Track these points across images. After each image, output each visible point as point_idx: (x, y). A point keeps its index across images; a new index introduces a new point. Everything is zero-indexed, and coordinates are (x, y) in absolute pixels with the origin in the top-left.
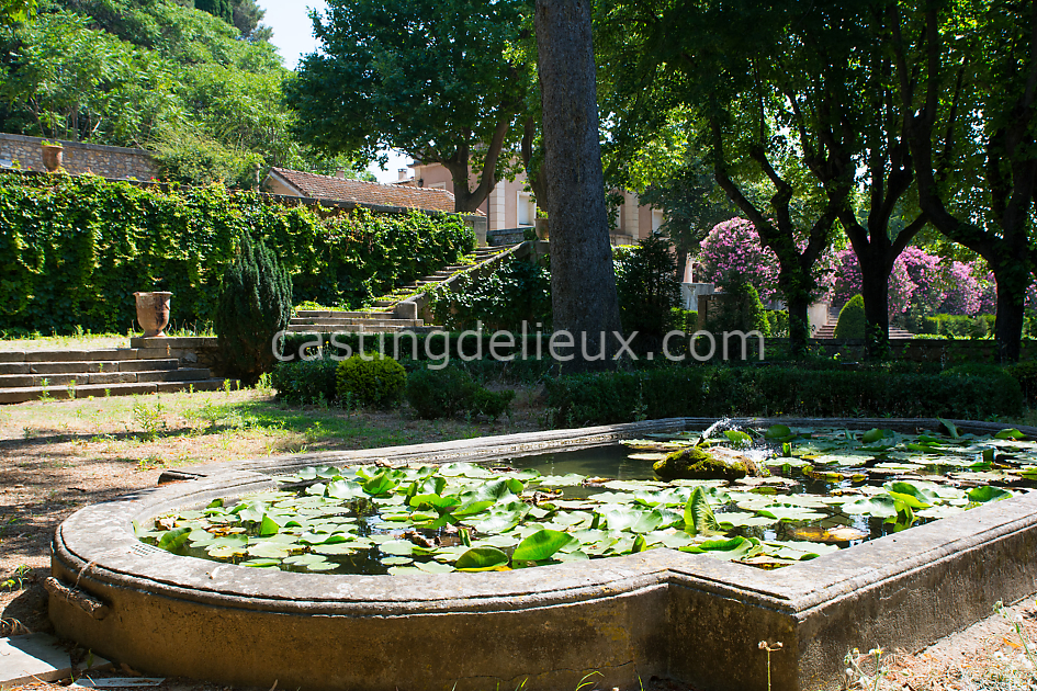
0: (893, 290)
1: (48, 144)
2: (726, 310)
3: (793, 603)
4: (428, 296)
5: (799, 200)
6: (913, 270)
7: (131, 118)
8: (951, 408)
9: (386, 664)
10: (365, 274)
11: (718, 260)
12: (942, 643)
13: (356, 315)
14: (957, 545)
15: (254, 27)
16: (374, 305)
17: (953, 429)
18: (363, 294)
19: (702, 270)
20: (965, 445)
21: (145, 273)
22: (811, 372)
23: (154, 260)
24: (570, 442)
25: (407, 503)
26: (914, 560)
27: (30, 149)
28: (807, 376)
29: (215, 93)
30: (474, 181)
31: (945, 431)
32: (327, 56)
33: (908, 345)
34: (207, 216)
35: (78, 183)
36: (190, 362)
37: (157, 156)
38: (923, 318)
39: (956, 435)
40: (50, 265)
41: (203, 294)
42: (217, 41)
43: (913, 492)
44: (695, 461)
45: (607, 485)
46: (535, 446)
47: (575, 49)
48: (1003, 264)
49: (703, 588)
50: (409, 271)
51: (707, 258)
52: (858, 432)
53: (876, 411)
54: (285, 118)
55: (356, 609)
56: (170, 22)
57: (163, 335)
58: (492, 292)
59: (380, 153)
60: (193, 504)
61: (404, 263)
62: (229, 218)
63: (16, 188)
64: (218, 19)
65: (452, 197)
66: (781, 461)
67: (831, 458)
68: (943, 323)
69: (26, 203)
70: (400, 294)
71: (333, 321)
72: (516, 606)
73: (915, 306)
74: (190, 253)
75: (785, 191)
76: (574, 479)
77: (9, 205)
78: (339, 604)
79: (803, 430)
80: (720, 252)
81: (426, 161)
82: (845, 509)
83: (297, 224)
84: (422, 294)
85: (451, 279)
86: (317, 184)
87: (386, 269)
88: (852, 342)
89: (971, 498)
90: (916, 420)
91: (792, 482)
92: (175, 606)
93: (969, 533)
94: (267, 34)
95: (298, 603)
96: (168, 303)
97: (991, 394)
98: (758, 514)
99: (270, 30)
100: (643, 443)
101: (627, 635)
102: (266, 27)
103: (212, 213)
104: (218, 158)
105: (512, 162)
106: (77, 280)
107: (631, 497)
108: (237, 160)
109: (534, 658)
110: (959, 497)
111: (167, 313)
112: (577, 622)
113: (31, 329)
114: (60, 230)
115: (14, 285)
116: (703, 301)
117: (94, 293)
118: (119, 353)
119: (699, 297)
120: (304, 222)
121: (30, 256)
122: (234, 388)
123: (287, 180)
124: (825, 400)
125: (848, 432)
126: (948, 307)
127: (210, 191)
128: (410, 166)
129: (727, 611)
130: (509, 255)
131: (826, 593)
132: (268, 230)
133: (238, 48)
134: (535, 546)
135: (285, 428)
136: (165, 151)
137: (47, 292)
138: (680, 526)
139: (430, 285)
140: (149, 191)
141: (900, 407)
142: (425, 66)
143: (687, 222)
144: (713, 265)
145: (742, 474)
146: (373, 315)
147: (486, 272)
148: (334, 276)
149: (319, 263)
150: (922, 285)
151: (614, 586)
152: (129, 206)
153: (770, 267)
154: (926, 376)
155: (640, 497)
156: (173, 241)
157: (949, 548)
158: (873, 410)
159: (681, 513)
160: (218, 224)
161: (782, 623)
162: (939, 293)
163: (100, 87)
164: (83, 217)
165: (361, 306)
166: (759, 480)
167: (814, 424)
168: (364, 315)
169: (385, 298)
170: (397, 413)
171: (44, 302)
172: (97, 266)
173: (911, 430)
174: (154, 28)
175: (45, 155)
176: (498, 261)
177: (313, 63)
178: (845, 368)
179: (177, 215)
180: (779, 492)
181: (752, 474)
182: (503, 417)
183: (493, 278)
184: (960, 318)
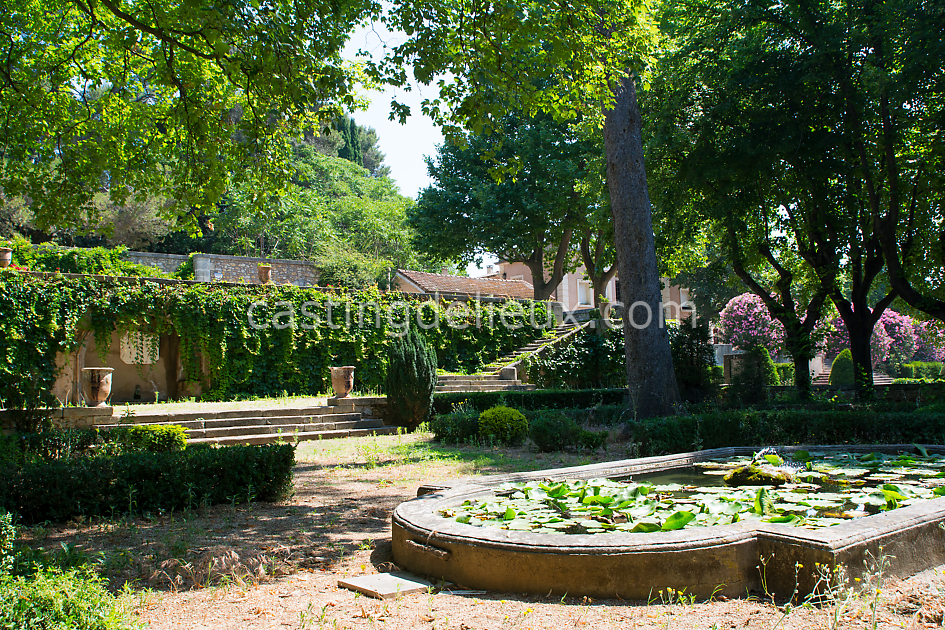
0: (874, 344)
1: (262, 265)
2: (748, 367)
3: (830, 545)
4: (524, 362)
5: (797, 285)
6: (890, 328)
7: (299, 238)
8: (924, 436)
9: (610, 580)
10: (477, 348)
11: (734, 326)
12: (919, 575)
13: (472, 378)
14: (925, 518)
15: (377, 167)
16: (484, 370)
17: (924, 451)
18: (476, 362)
19: (721, 333)
20: (932, 461)
21: (325, 352)
22: (818, 413)
23: (333, 343)
24: (661, 465)
25: (580, 501)
26: (898, 525)
27: (234, 265)
28: (814, 416)
29: (356, 218)
30: (547, 276)
31: (918, 452)
32: (438, 189)
33: (887, 389)
35: (282, 291)
36: (368, 415)
37: (319, 266)
38: (900, 365)
39: (926, 455)
40: (264, 348)
41: (366, 366)
42: (354, 180)
43: (896, 490)
44: (752, 474)
45: (698, 490)
46: (639, 468)
47: (635, 192)
49: (778, 539)
50: (508, 345)
51: (726, 325)
52: (856, 454)
53: (867, 439)
54: (407, 234)
55: (593, 551)
56: (322, 168)
57: (350, 396)
58: (570, 358)
59: (477, 257)
60: (452, 504)
61: (505, 338)
63: (242, 296)
64: (353, 163)
65: (531, 286)
66: (806, 474)
67: (840, 471)
68: (917, 369)
70: (503, 361)
71: (458, 383)
72: (677, 549)
73: (892, 356)
74: (356, 337)
75: (786, 276)
76: (676, 487)
77: (238, 308)
78: (584, 549)
79: (817, 454)
80: (735, 320)
81: (511, 261)
82: (853, 501)
84: (519, 362)
85: (539, 350)
86: (429, 280)
87: (492, 344)
88: (845, 388)
89: (935, 493)
90: (898, 445)
91: (817, 487)
92: (491, 552)
93: (933, 511)
94: (386, 171)
95: (561, 549)
96: (352, 374)
98: (798, 504)
99: (389, 168)
100: (709, 464)
101: (737, 566)
102: (386, 166)
104: (361, 265)
105: (574, 259)
106: (280, 358)
107: (718, 496)
108: (375, 266)
109: (688, 577)
110: (928, 493)
111: (352, 381)
112: (710, 558)
113: (252, 393)
115: (241, 363)
116: (728, 359)
117: (293, 367)
118: (320, 410)
119: (725, 357)
121: (252, 343)
122: (403, 433)
123: (409, 278)
124: (828, 433)
125: (850, 455)
126: (919, 356)
127: (368, 292)
128: (496, 264)
129: (793, 551)
130: (581, 330)
131: (848, 541)
133: (368, 183)
134: (675, 521)
135: (458, 458)
136: (323, 262)
137: (262, 367)
138: (753, 511)
139: (525, 354)
140: (328, 294)
141: (886, 437)
142: (511, 192)
143: (707, 298)
144: (730, 329)
145: (783, 482)
146: (485, 378)
147: (565, 344)
148: (455, 350)
149: (445, 341)
150: (898, 339)
151: (729, 538)
153: (776, 331)
154: (904, 414)
155: (722, 496)
156: (344, 329)
157: (920, 520)
158: (865, 440)
159: (753, 504)
161: (824, 556)
162: (912, 345)
163: (278, 218)
165: (475, 371)
166: (795, 486)
167: (825, 450)
168: (479, 378)
169: (491, 365)
170: (524, 448)
171: (260, 374)
172: (294, 348)
173: (894, 452)
174: (312, 174)
175: (260, 273)
176: (573, 335)
177: (429, 194)
178: (841, 409)
180: (809, 492)
181: (789, 482)
182: (600, 450)
183: (571, 348)
184: (931, 364)
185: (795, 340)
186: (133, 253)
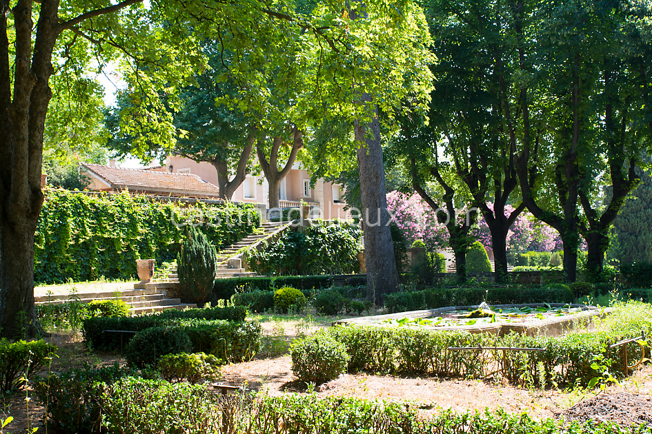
4: (246, 254)
17: (549, 306)
21: (93, 246)
23: (99, 238)
33: (518, 275)
34: (123, 211)
35: (58, 195)
38: (518, 255)
40: (47, 243)
41: (123, 258)
48: (565, 233)
50: (227, 239)
58: (279, 250)
61: (225, 234)
62: (135, 212)
68: (532, 258)
73: (512, 246)
74: (117, 233)
75: (450, 192)
84: (242, 254)
85: (256, 244)
97: (562, 295)
103: (126, 210)
106: (59, 251)
114: (51, 223)
117: (68, 259)
121: (39, 239)
126: (534, 246)
130: (287, 228)
137: (44, 259)
139: (245, 248)
147: (275, 239)
149: (182, 236)
152: (85, 207)
156: (108, 227)
160: (129, 216)
162: (528, 237)
164: (63, 215)
171: (44, 265)
172: (70, 243)
176: (281, 232)
179: (110, 211)
183: (280, 242)
184: (542, 254)
185: (456, 239)
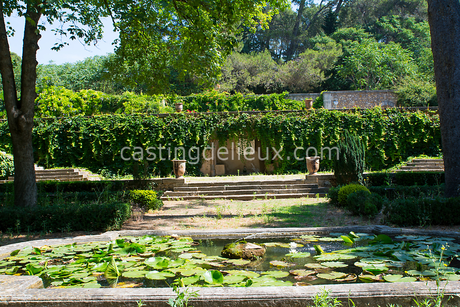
1: (307, 99)
34: (370, 121)
36: (327, 185)
40: (305, 146)
57: (316, 174)
62: (381, 121)
69: (297, 123)
71: (425, 164)
77: (290, 124)
83: (415, 120)
96: (317, 161)
103: (373, 119)
111: (317, 165)
114: (309, 132)
120: (418, 119)
121: (298, 142)
132: (400, 124)
136: (399, 89)
148: (438, 142)
149: (427, 137)
152: (336, 120)
160: (376, 124)
164: (318, 126)
172: (322, 144)
179: (357, 121)
186: (291, 95)
